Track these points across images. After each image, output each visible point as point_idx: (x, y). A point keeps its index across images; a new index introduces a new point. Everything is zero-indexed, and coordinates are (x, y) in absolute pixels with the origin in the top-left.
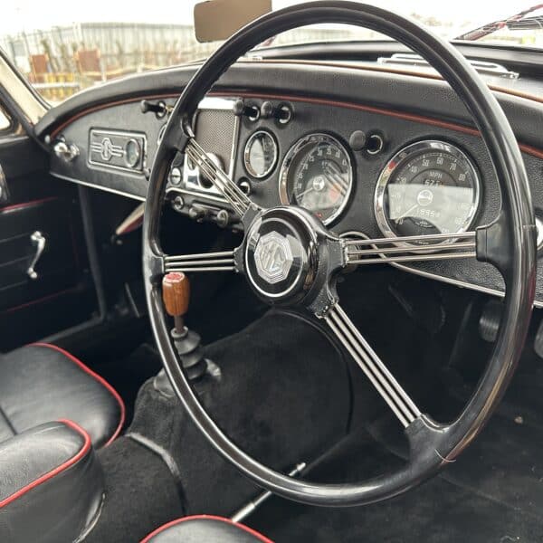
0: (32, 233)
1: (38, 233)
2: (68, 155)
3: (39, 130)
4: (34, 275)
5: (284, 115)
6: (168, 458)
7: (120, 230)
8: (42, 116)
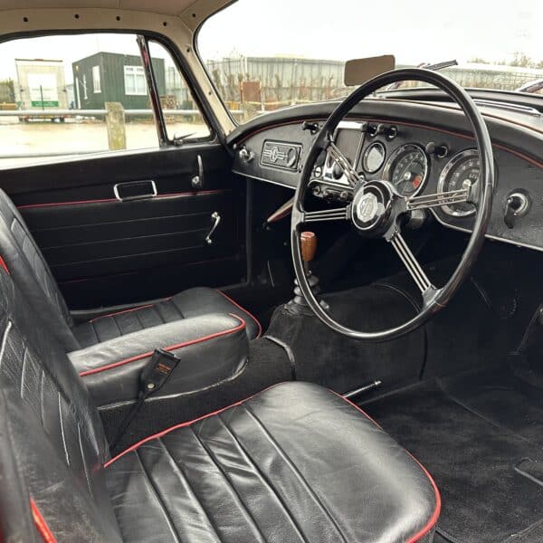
0: (213, 213)
1: (216, 213)
2: (247, 157)
3: (229, 140)
4: (210, 241)
5: (392, 133)
6: (288, 350)
7: (269, 220)
8: (232, 130)
